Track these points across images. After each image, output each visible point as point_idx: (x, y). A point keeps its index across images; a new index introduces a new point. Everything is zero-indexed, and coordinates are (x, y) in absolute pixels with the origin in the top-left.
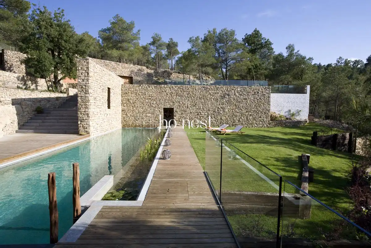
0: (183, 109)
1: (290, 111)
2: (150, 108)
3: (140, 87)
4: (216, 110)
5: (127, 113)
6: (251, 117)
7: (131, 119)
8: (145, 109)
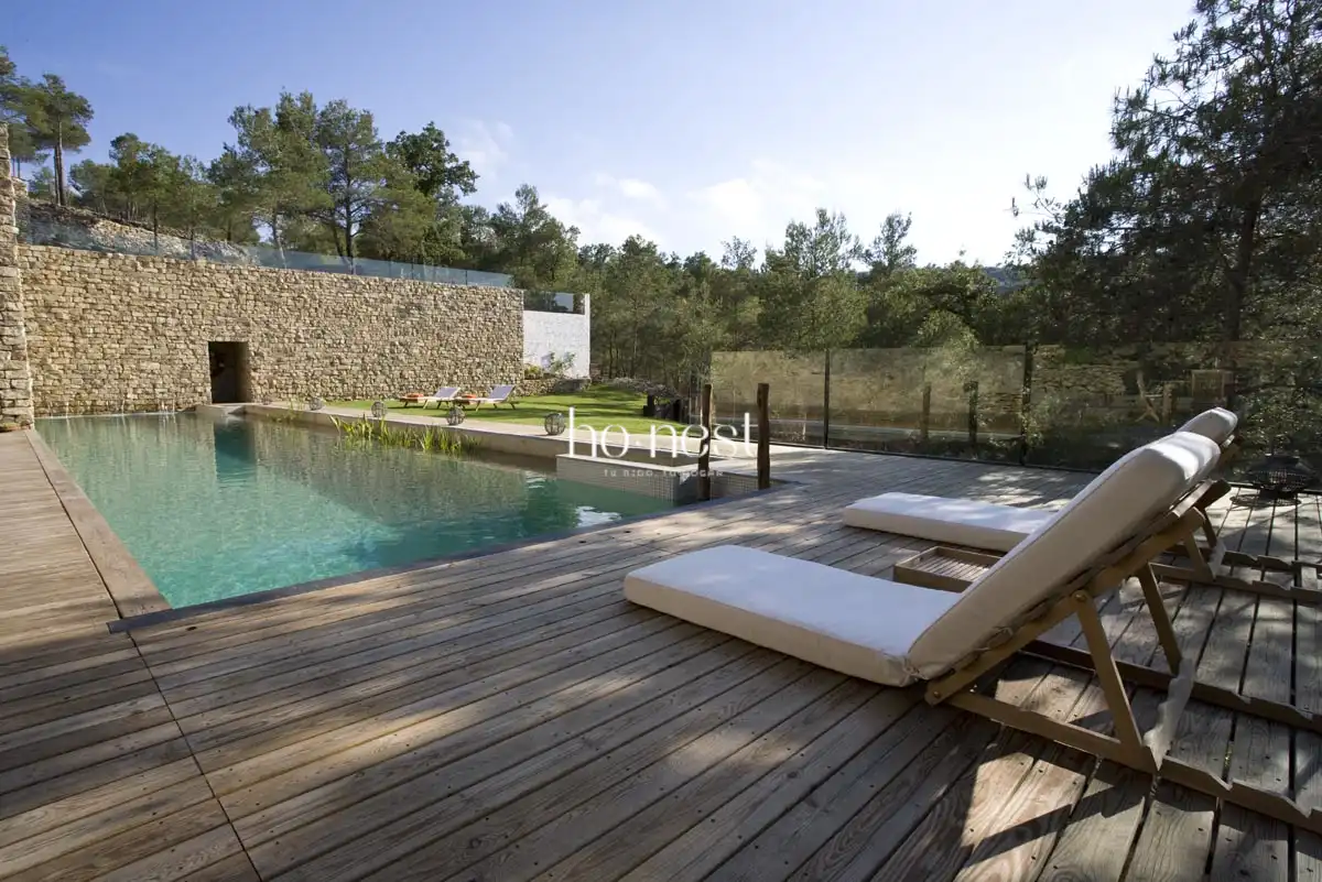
0: (281, 346)
1: (552, 356)
2: (155, 341)
4: (387, 351)
8: (133, 343)
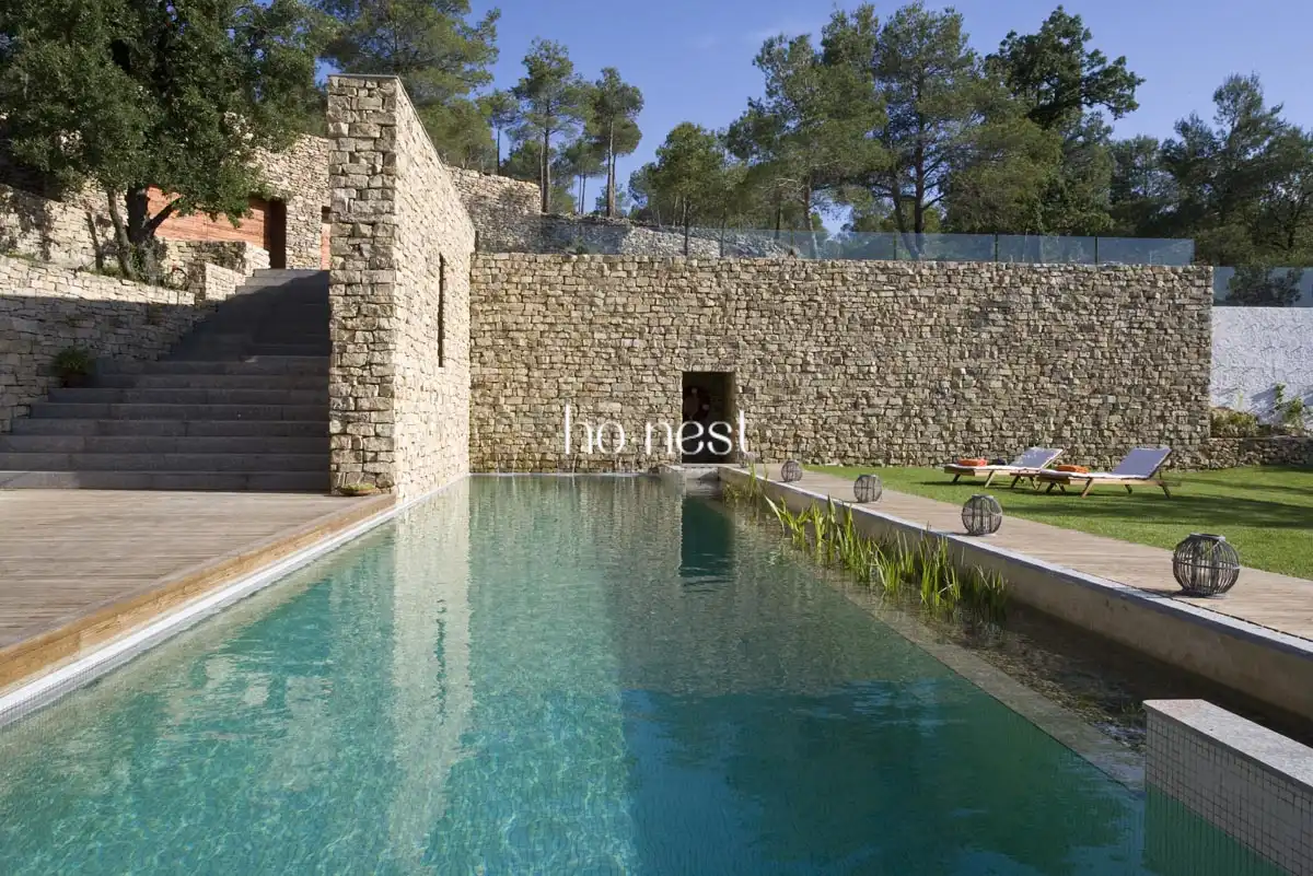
0: (781, 378)
1: (1277, 391)
2: (618, 374)
3: (567, 267)
4: (946, 384)
5: (496, 398)
6: (1115, 418)
7: (516, 427)
8: (592, 376)
